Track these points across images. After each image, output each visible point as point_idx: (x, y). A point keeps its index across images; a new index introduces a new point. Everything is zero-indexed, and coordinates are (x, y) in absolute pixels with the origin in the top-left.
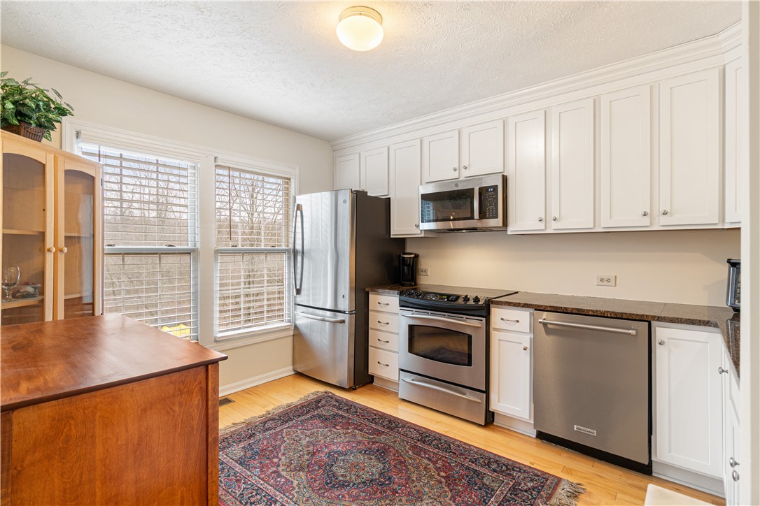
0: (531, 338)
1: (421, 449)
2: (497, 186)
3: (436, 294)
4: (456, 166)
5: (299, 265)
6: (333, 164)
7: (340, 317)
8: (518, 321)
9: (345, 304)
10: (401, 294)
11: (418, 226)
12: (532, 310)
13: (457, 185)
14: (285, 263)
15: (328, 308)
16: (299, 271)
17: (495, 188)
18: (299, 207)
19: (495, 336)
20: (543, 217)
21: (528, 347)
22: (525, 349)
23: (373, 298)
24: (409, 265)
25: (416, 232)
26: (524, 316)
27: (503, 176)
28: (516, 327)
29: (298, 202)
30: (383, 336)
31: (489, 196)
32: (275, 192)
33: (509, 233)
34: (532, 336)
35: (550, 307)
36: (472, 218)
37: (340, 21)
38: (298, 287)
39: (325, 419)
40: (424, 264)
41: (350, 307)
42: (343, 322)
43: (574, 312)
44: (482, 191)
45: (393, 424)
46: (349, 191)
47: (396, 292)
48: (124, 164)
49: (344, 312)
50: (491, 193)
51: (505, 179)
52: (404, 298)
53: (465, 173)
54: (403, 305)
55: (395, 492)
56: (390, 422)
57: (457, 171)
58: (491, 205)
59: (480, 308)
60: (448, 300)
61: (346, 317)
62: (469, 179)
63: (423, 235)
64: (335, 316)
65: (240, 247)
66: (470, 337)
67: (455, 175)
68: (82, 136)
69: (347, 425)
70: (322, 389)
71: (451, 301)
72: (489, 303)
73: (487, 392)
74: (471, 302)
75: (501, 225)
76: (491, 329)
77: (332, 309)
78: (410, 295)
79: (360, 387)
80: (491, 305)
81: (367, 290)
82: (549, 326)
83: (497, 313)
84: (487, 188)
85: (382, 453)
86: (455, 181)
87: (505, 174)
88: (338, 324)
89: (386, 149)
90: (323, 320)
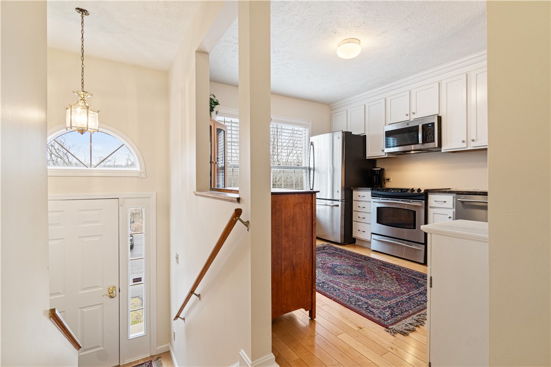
0: (454, 212)
1: (383, 269)
2: (434, 123)
3: (394, 189)
4: (408, 113)
5: (312, 176)
6: (331, 117)
7: (336, 203)
8: (445, 202)
9: (338, 196)
10: (372, 190)
11: (383, 151)
12: (455, 195)
13: (408, 124)
14: (304, 175)
15: (328, 198)
16: (312, 179)
17: (433, 124)
18: (312, 144)
19: (430, 211)
20: (465, 140)
21: (452, 216)
22: (450, 218)
23: (355, 193)
24: (377, 175)
25: (383, 155)
26: (449, 198)
27: (438, 116)
28: (445, 205)
29: (311, 141)
30: (361, 215)
31: (429, 129)
32: (288, 141)
33: (442, 151)
34: (454, 210)
35: (466, 192)
36: (418, 143)
37: (339, 46)
38: (311, 188)
39: (329, 254)
40: (388, 175)
41: (341, 198)
42: (338, 206)
43: (481, 194)
44: (425, 127)
45: (367, 259)
46: (341, 133)
47: (369, 189)
48: (233, 125)
49: (338, 200)
50: (430, 128)
51: (440, 118)
52: (374, 192)
53: (414, 117)
54: (373, 196)
55: (367, 279)
56: (365, 258)
57: (409, 116)
58: (430, 134)
59: (422, 195)
60: (401, 192)
61: (339, 203)
62: (416, 120)
63: (386, 156)
64: (332, 203)
65: (281, 165)
66: (415, 212)
67: (407, 118)
68: (219, 113)
69: (341, 256)
70: (326, 243)
71: (404, 192)
72: (427, 192)
73: (425, 244)
74: (416, 192)
75: (437, 146)
76: (428, 207)
77: (331, 198)
78: (378, 190)
79: (347, 244)
80: (429, 193)
81: (352, 188)
82: (466, 203)
83: (432, 198)
84: (427, 125)
85: (361, 267)
86: (407, 122)
87: (440, 115)
88: (335, 207)
89: (364, 106)
90: (326, 205)
